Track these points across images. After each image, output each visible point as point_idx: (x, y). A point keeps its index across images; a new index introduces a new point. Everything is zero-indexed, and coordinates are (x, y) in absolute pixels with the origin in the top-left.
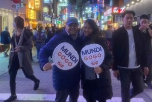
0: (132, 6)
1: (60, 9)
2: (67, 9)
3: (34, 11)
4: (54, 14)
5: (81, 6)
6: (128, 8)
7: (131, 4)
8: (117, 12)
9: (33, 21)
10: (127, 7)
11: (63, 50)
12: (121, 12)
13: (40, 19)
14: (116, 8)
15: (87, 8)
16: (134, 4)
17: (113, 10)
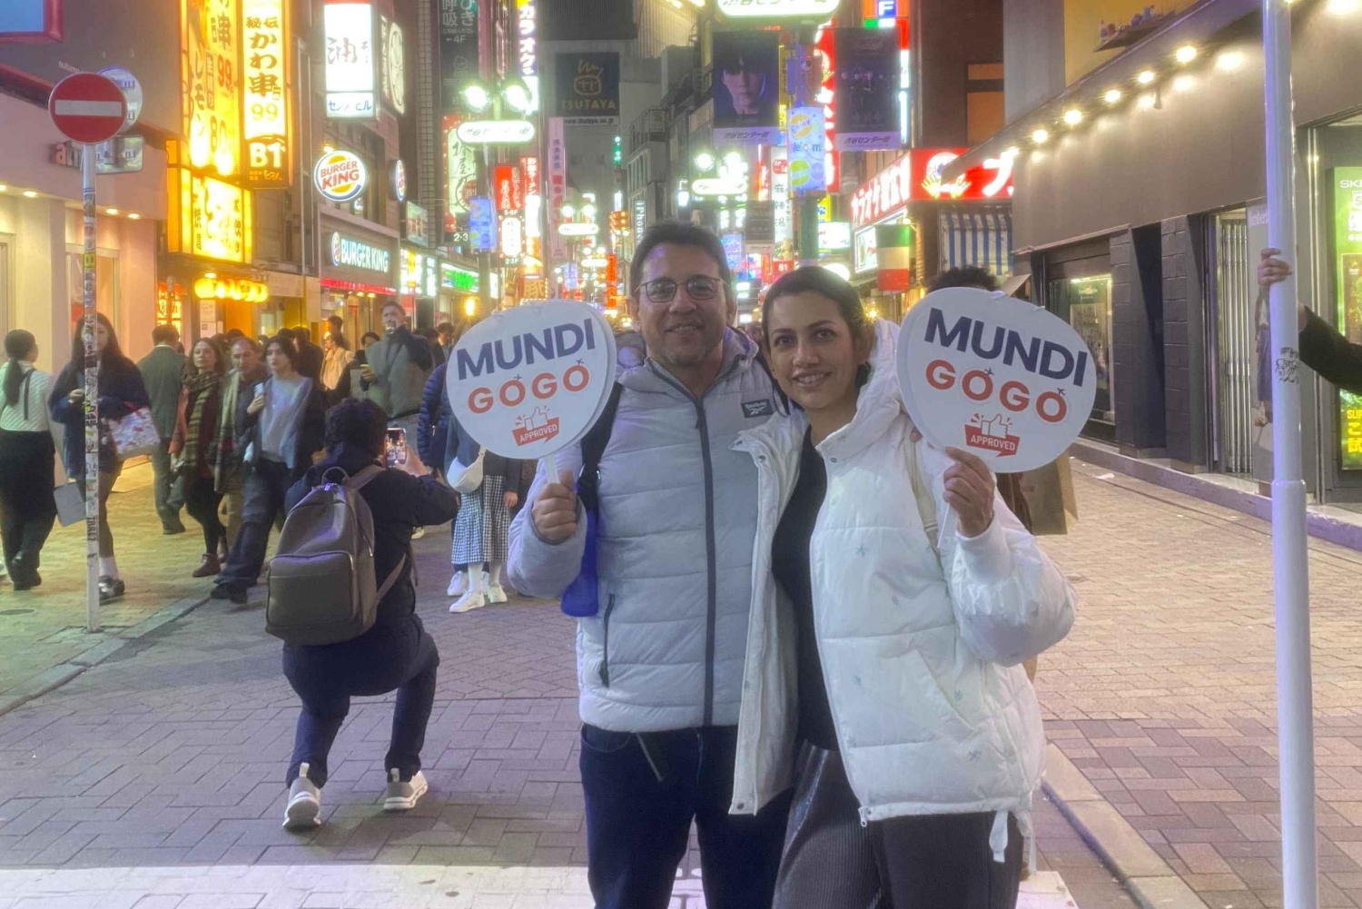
0: (1068, 142)
1: (471, 169)
2: (531, 166)
3: (234, 192)
4: (413, 211)
5: (660, 137)
6: (1037, 158)
7: (1059, 132)
8: (958, 188)
9: (229, 272)
10: (1027, 148)
11: (946, 341)
12: (990, 190)
13: (289, 254)
14: (943, 159)
15: (703, 160)
16: (1083, 130)
17: (918, 173)
